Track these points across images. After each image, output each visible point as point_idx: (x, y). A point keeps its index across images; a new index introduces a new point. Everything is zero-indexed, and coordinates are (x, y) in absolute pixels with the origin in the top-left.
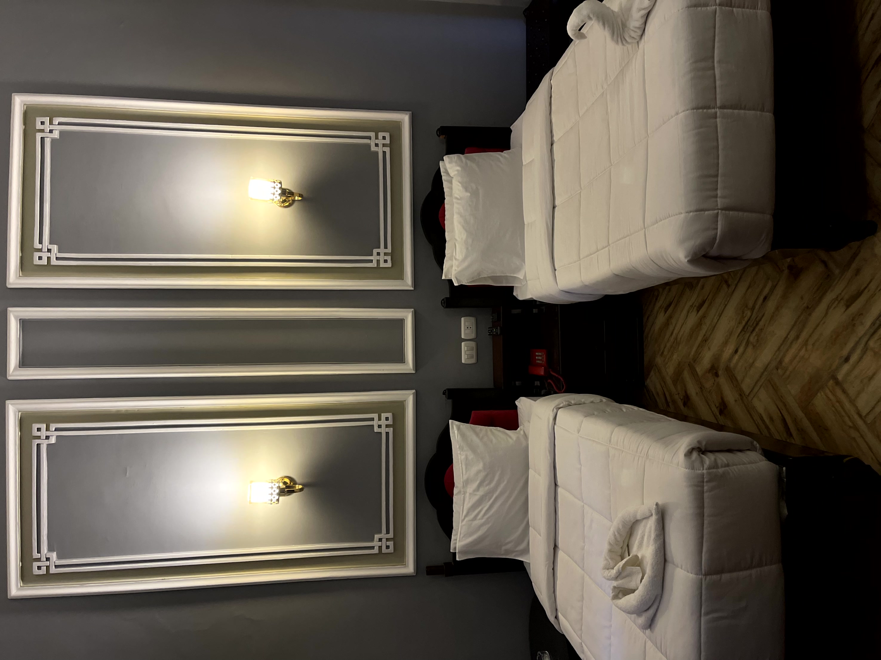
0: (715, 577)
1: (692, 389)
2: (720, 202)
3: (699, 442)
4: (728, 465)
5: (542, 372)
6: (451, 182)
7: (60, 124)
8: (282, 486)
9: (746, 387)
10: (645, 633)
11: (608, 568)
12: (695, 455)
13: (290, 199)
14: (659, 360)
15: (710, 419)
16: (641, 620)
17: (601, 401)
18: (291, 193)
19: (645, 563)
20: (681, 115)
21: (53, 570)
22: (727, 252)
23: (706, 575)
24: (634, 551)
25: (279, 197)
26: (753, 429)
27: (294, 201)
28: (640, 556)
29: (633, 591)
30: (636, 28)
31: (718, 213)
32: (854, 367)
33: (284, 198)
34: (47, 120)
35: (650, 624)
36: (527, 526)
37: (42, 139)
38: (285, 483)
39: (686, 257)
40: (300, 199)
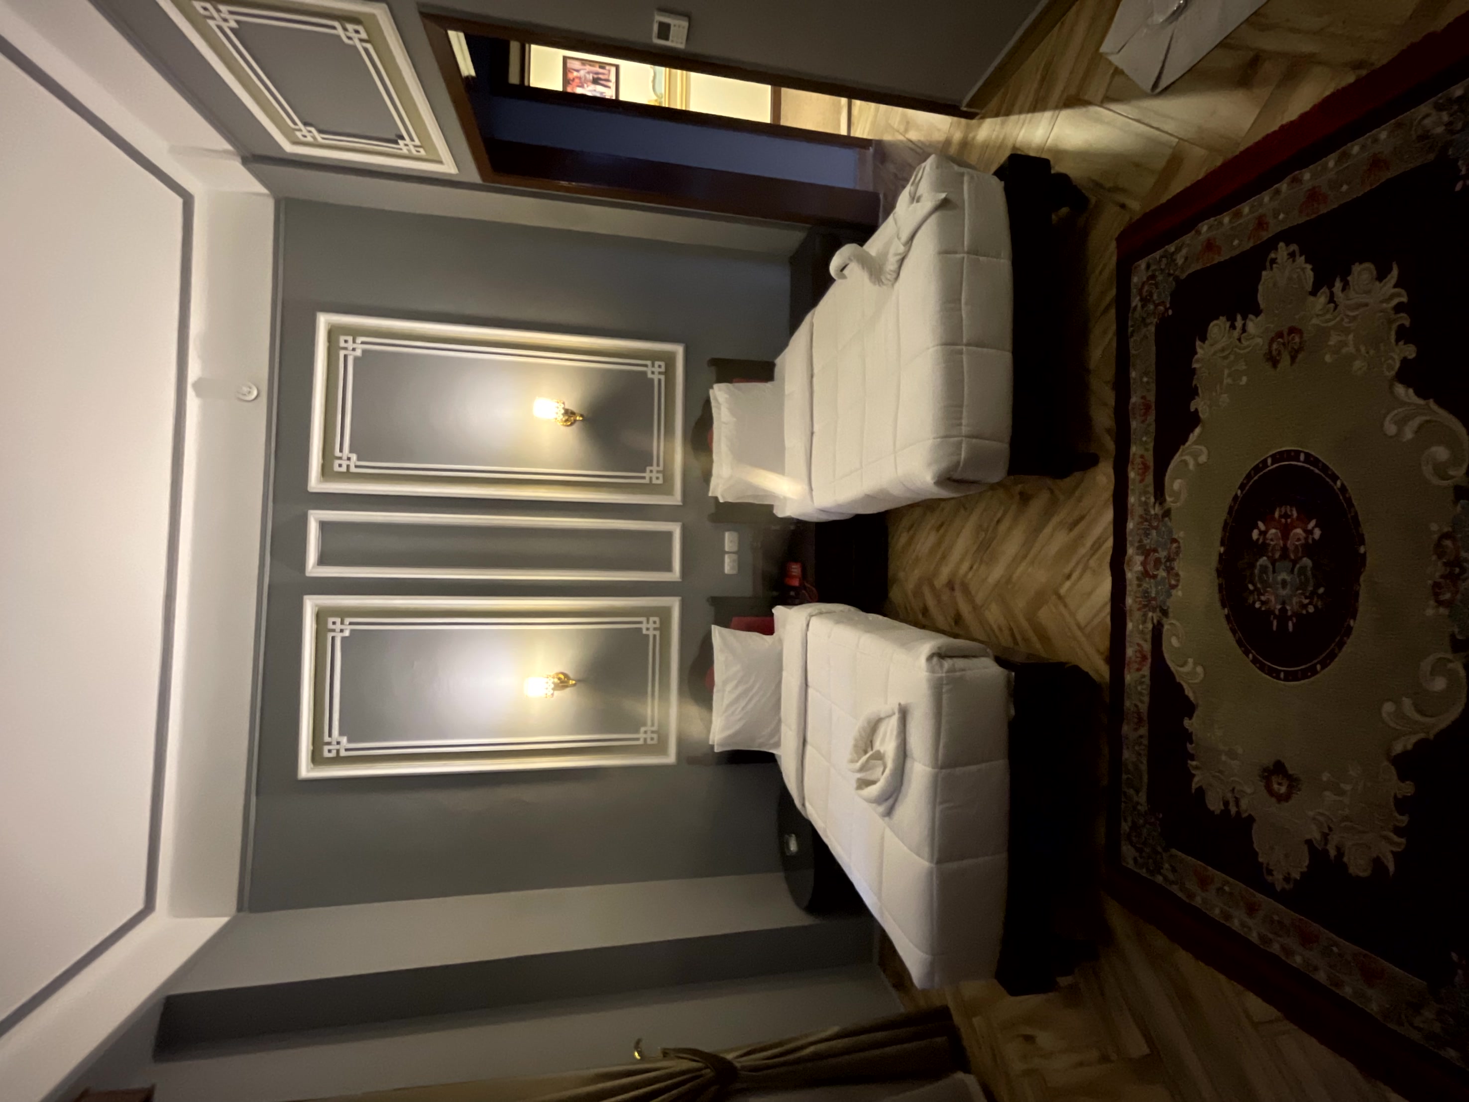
0: (948, 771)
1: (931, 602)
2: (964, 430)
3: (939, 648)
4: (963, 670)
5: (796, 583)
6: (719, 408)
7: (363, 343)
8: (556, 680)
9: (979, 598)
10: (883, 820)
11: (853, 761)
12: (935, 659)
13: (572, 418)
14: (901, 575)
15: (946, 628)
16: (881, 809)
17: (849, 610)
18: (573, 413)
19: (886, 756)
20: (931, 350)
21: (343, 753)
22: (970, 476)
23: (942, 768)
24: (877, 746)
25: (562, 417)
26: (983, 637)
27: (575, 421)
28: (882, 751)
29: (873, 782)
30: (891, 271)
31: (962, 440)
32: (1074, 584)
33: (566, 417)
34: (350, 339)
35: (889, 813)
36: (780, 721)
37: (346, 357)
38: (559, 679)
39: (933, 478)
40: (581, 419)
